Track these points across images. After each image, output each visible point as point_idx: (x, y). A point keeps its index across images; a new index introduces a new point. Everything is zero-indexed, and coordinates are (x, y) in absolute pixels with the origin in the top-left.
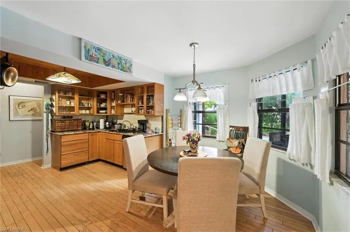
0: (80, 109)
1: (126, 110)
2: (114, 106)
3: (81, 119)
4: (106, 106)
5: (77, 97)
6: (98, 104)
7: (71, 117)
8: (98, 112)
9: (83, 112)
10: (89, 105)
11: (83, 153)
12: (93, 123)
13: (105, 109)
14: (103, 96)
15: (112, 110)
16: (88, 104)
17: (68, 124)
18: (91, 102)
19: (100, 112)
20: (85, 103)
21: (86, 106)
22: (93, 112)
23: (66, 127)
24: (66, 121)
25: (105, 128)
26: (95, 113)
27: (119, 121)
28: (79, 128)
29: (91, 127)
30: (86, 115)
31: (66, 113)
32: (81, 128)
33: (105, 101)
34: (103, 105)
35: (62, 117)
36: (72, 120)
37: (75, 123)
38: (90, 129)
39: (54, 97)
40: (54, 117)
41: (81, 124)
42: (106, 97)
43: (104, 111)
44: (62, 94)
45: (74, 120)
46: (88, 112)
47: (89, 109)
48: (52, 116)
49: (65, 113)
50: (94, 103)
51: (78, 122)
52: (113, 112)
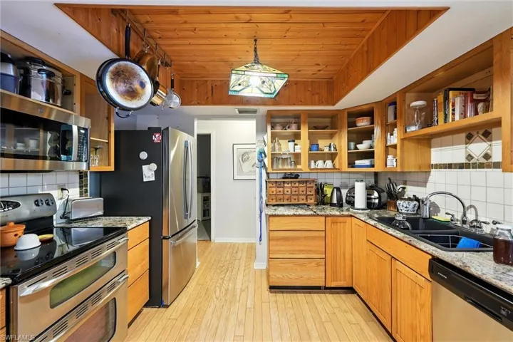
0: (314, 157)
1: (438, 155)
2: (395, 147)
3: (313, 181)
4: (371, 147)
5: (304, 132)
6: (352, 144)
7: (297, 176)
8: (351, 164)
9: (320, 164)
10: (332, 149)
11: (313, 264)
12: (338, 189)
13: (369, 155)
14: (363, 123)
15: (390, 157)
16: (330, 147)
17: (289, 190)
18: (335, 142)
19: (358, 162)
20: (323, 144)
21: (326, 150)
22: (340, 164)
23: (286, 197)
24: (286, 185)
25: (370, 205)
26: (345, 167)
27: (411, 191)
28: (309, 201)
29: (335, 201)
30: (324, 171)
31: (288, 168)
32: (313, 201)
33: (368, 134)
34: (363, 147)
35: (282, 176)
36: (295, 183)
37: (301, 189)
38: (332, 205)
39: (265, 137)
40: (271, 176)
41: (313, 192)
42: (372, 123)
43: (367, 162)
44: (278, 130)
45: (299, 182)
46: (329, 164)
47: (332, 157)
48: (268, 174)
49: (286, 167)
50: (342, 142)
51: (307, 187)
52: (391, 162)
